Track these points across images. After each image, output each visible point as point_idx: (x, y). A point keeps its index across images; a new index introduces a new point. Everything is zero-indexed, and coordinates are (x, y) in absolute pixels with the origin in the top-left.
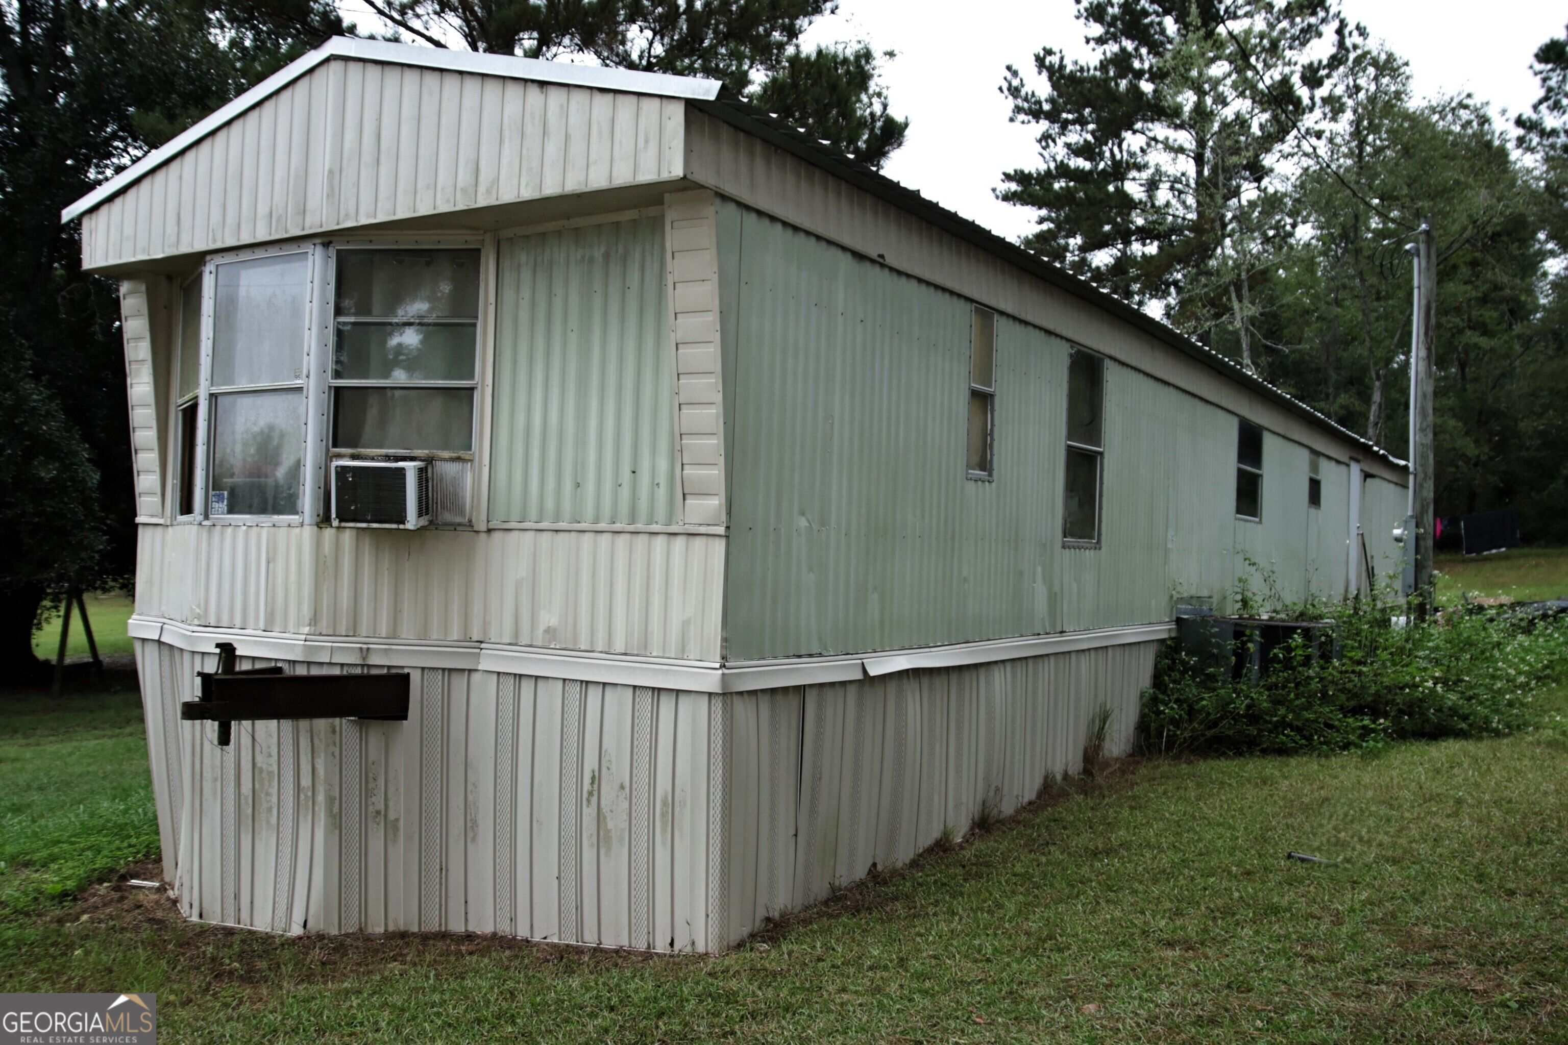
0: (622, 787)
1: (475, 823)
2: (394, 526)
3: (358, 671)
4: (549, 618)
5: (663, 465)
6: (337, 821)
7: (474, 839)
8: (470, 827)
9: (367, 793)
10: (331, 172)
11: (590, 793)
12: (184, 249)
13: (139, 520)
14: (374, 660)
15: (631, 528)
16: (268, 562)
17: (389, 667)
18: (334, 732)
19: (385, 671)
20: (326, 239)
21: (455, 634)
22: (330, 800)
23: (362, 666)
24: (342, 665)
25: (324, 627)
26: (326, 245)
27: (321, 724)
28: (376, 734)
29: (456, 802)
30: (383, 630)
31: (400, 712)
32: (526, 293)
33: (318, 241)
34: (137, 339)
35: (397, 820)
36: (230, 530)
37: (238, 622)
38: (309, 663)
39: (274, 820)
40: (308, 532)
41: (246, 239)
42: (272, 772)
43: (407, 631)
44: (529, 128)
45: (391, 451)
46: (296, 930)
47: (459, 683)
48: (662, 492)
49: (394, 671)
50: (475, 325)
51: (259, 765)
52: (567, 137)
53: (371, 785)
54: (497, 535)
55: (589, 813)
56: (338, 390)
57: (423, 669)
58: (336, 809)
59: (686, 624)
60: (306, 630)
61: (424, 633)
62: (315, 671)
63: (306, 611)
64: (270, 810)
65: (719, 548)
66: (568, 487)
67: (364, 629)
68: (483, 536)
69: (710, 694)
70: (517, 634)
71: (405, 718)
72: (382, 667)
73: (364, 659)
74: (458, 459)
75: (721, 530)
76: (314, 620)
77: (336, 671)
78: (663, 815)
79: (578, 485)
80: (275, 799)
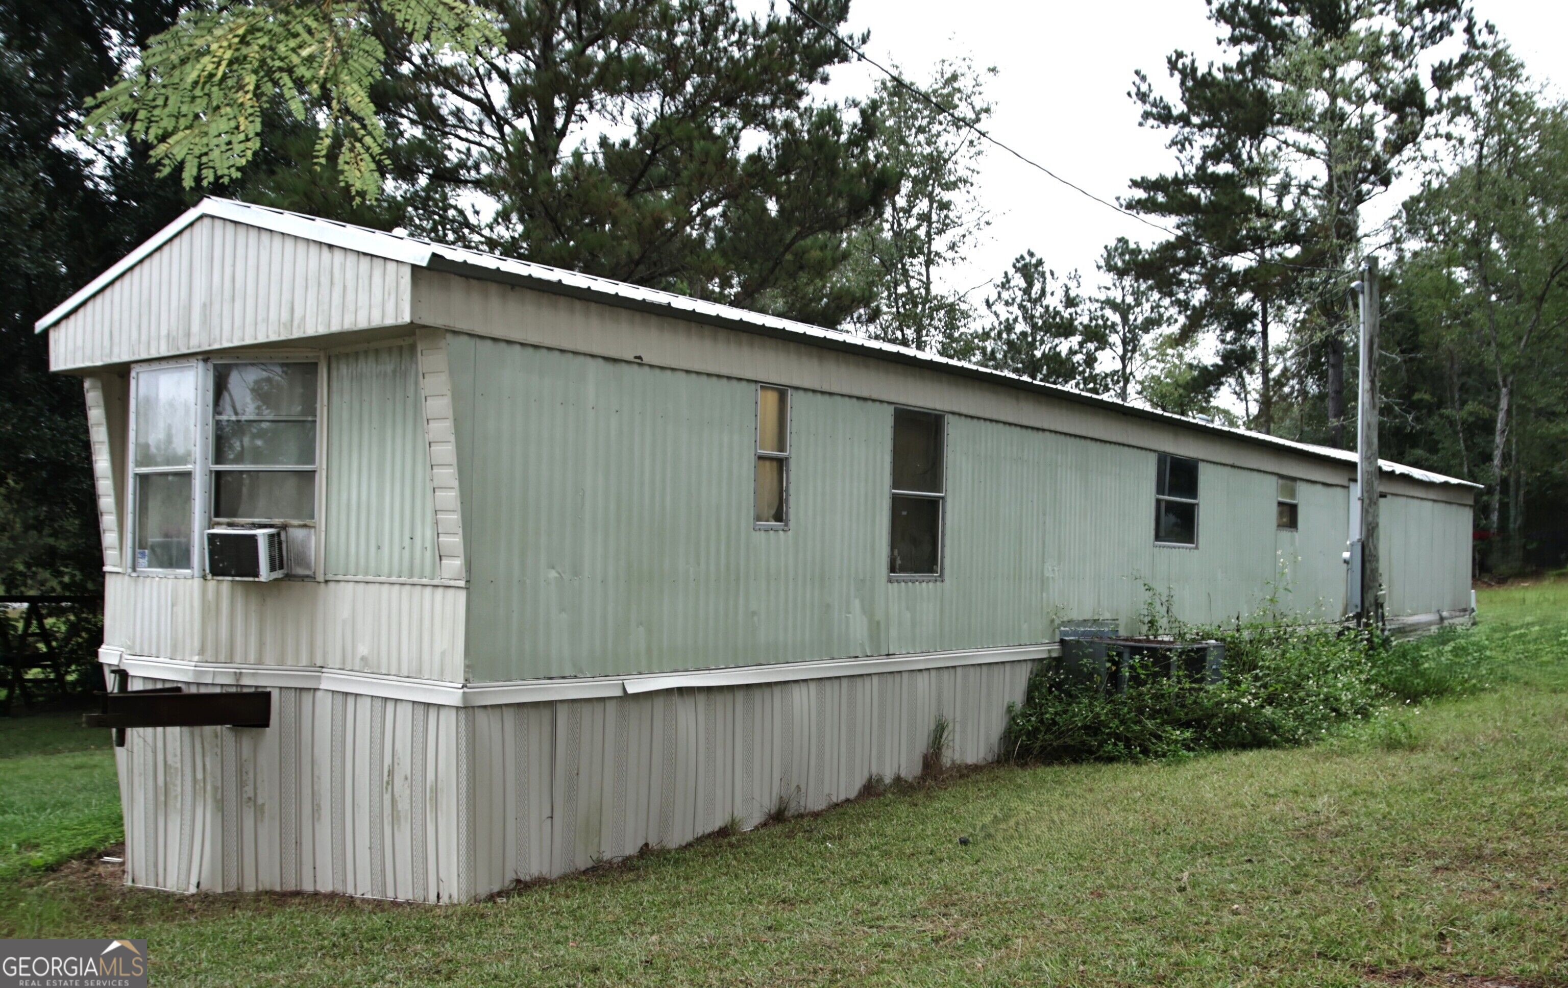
0: (406, 778)
1: (319, 806)
2: (251, 579)
3: (233, 690)
4: (363, 650)
5: (429, 533)
6: (220, 805)
7: (319, 819)
8: (316, 809)
9: (241, 784)
10: (205, 305)
11: (388, 783)
13: (106, 569)
14: (245, 681)
15: (410, 581)
16: (173, 606)
17: (257, 687)
18: (216, 737)
19: (253, 690)
20: (206, 356)
21: (304, 661)
22: (215, 789)
23: (237, 686)
24: (222, 685)
25: (209, 655)
26: (206, 360)
27: (208, 730)
28: (247, 738)
29: (307, 791)
30: (252, 658)
31: (263, 721)
33: (200, 357)
34: (99, 425)
35: (263, 805)
36: (148, 580)
37: (154, 652)
38: (198, 684)
39: (179, 805)
40: (197, 583)
41: (154, 354)
42: (176, 769)
43: (270, 659)
44: (322, 279)
45: (256, 520)
46: (193, 890)
47: (307, 698)
48: (428, 554)
49: (260, 690)
50: (315, 422)
51: (169, 762)
53: (244, 778)
54: (332, 585)
55: (387, 797)
56: (219, 475)
57: (281, 688)
58: (219, 796)
59: (443, 654)
60: (196, 658)
61: (281, 661)
62: (203, 690)
63: (197, 644)
64: (176, 797)
65: (462, 596)
66: (373, 549)
67: (238, 658)
68: (323, 585)
69: (457, 708)
70: (344, 661)
71: (267, 725)
72: (250, 686)
73: (238, 680)
74: (305, 526)
75: (462, 583)
76: (202, 651)
77: (218, 690)
78: (431, 799)
79: (379, 548)
80: (179, 789)
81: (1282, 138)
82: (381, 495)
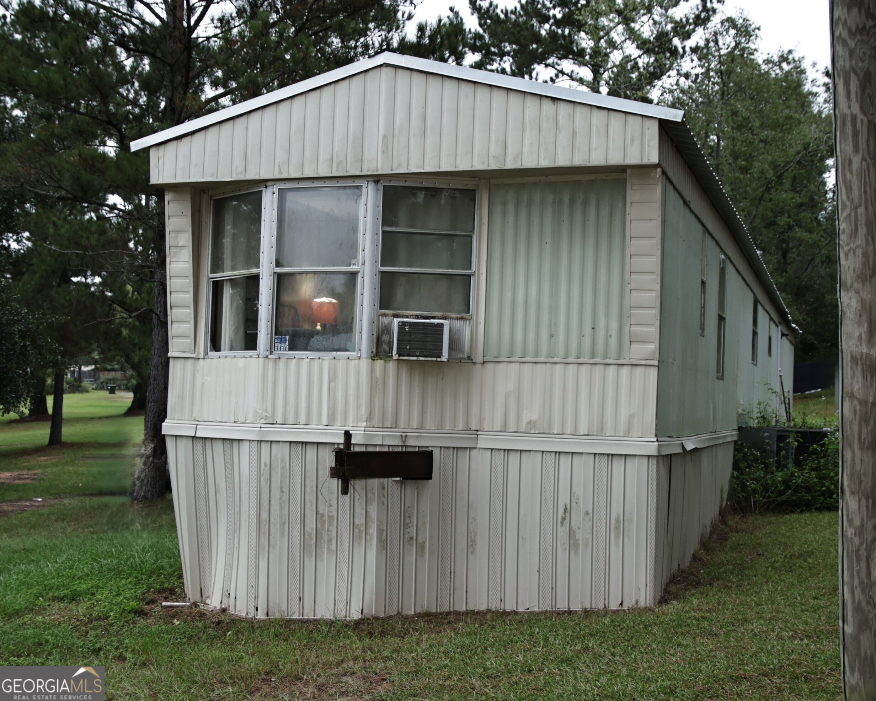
0: (587, 513)
1: (474, 542)
2: (434, 359)
3: (399, 449)
4: (528, 416)
5: (614, 325)
6: (383, 543)
7: (473, 552)
8: (471, 545)
9: (406, 526)
10: (385, 137)
11: (564, 519)
12: (251, 176)
13: (170, 354)
14: (410, 442)
15: (592, 361)
16: (330, 382)
17: (419, 447)
18: (384, 488)
19: (417, 449)
20: (376, 179)
21: (461, 426)
22: (380, 531)
23: (402, 446)
24: (389, 446)
25: (376, 422)
26: (377, 182)
27: (375, 483)
28: (411, 489)
29: (462, 530)
30: (415, 423)
31: (428, 475)
32: (511, 218)
33: (371, 179)
34: (178, 231)
35: (424, 542)
36: (294, 361)
37: (303, 420)
38: (366, 445)
39: (333, 547)
40: (365, 363)
41: (309, 173)
42: (332, 516)
43: (430, 425)
44: (544, 125)
45: (419, 313)
46: (355, 615)
47: (464, 457)
48: (613, 341)
49: (422, 449)
50: (471, 237)
51: (321, 512)
52: (574, 133)
53: (407, 521)
54: (489, 366)
55: (563, 531)
56: (382, 273)
57: (441, 447)
58: (384, 537)
59: (631, 417)
60: (364, 424)
61: (441, 425)
62: (370, 449)
63: (364, 412)
64: (330, 541)
65: (653, 373)
66: (544, 337)
67: (402, 423)
68: (479, 366)
69: (649, 456)
70: (505, 424)
71: (430, 478)
72: (415, 446)
73: (404, 442)
74: (462, 318)
75: (656, 363)
76: (369, 418)
77: (386, 449)
78: (617, 528)
79: (552, 336)
80: (334, 534)
81: (559, 68)
82: (554, 294)
